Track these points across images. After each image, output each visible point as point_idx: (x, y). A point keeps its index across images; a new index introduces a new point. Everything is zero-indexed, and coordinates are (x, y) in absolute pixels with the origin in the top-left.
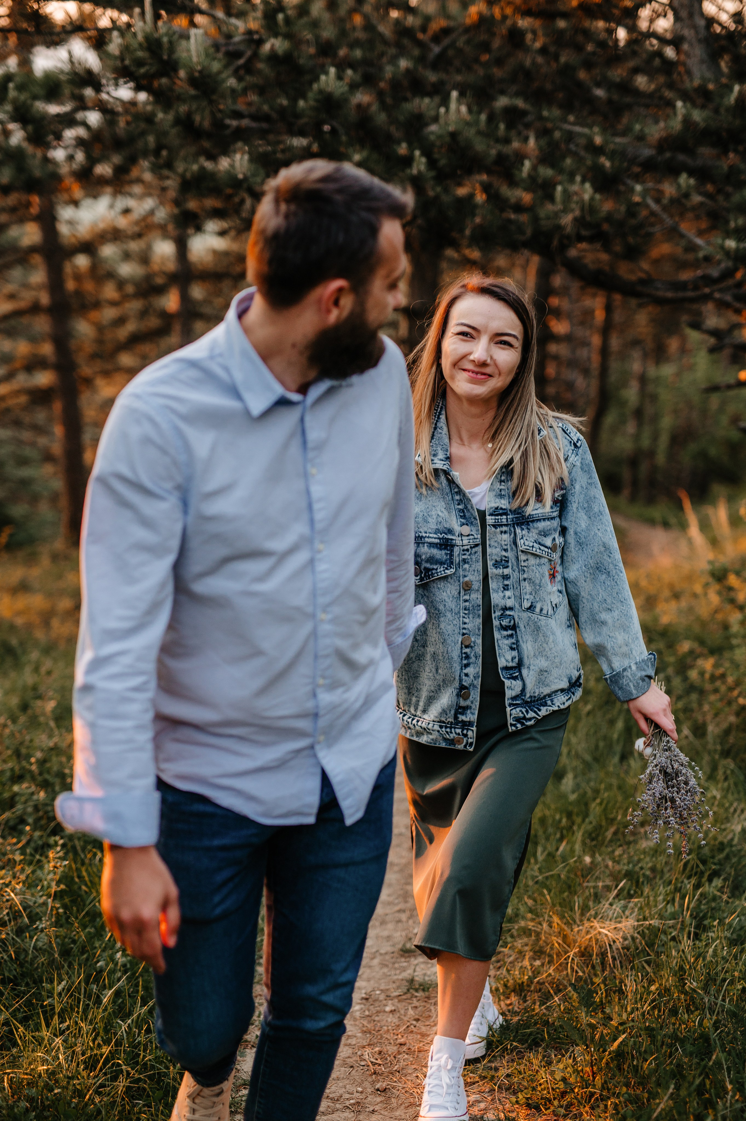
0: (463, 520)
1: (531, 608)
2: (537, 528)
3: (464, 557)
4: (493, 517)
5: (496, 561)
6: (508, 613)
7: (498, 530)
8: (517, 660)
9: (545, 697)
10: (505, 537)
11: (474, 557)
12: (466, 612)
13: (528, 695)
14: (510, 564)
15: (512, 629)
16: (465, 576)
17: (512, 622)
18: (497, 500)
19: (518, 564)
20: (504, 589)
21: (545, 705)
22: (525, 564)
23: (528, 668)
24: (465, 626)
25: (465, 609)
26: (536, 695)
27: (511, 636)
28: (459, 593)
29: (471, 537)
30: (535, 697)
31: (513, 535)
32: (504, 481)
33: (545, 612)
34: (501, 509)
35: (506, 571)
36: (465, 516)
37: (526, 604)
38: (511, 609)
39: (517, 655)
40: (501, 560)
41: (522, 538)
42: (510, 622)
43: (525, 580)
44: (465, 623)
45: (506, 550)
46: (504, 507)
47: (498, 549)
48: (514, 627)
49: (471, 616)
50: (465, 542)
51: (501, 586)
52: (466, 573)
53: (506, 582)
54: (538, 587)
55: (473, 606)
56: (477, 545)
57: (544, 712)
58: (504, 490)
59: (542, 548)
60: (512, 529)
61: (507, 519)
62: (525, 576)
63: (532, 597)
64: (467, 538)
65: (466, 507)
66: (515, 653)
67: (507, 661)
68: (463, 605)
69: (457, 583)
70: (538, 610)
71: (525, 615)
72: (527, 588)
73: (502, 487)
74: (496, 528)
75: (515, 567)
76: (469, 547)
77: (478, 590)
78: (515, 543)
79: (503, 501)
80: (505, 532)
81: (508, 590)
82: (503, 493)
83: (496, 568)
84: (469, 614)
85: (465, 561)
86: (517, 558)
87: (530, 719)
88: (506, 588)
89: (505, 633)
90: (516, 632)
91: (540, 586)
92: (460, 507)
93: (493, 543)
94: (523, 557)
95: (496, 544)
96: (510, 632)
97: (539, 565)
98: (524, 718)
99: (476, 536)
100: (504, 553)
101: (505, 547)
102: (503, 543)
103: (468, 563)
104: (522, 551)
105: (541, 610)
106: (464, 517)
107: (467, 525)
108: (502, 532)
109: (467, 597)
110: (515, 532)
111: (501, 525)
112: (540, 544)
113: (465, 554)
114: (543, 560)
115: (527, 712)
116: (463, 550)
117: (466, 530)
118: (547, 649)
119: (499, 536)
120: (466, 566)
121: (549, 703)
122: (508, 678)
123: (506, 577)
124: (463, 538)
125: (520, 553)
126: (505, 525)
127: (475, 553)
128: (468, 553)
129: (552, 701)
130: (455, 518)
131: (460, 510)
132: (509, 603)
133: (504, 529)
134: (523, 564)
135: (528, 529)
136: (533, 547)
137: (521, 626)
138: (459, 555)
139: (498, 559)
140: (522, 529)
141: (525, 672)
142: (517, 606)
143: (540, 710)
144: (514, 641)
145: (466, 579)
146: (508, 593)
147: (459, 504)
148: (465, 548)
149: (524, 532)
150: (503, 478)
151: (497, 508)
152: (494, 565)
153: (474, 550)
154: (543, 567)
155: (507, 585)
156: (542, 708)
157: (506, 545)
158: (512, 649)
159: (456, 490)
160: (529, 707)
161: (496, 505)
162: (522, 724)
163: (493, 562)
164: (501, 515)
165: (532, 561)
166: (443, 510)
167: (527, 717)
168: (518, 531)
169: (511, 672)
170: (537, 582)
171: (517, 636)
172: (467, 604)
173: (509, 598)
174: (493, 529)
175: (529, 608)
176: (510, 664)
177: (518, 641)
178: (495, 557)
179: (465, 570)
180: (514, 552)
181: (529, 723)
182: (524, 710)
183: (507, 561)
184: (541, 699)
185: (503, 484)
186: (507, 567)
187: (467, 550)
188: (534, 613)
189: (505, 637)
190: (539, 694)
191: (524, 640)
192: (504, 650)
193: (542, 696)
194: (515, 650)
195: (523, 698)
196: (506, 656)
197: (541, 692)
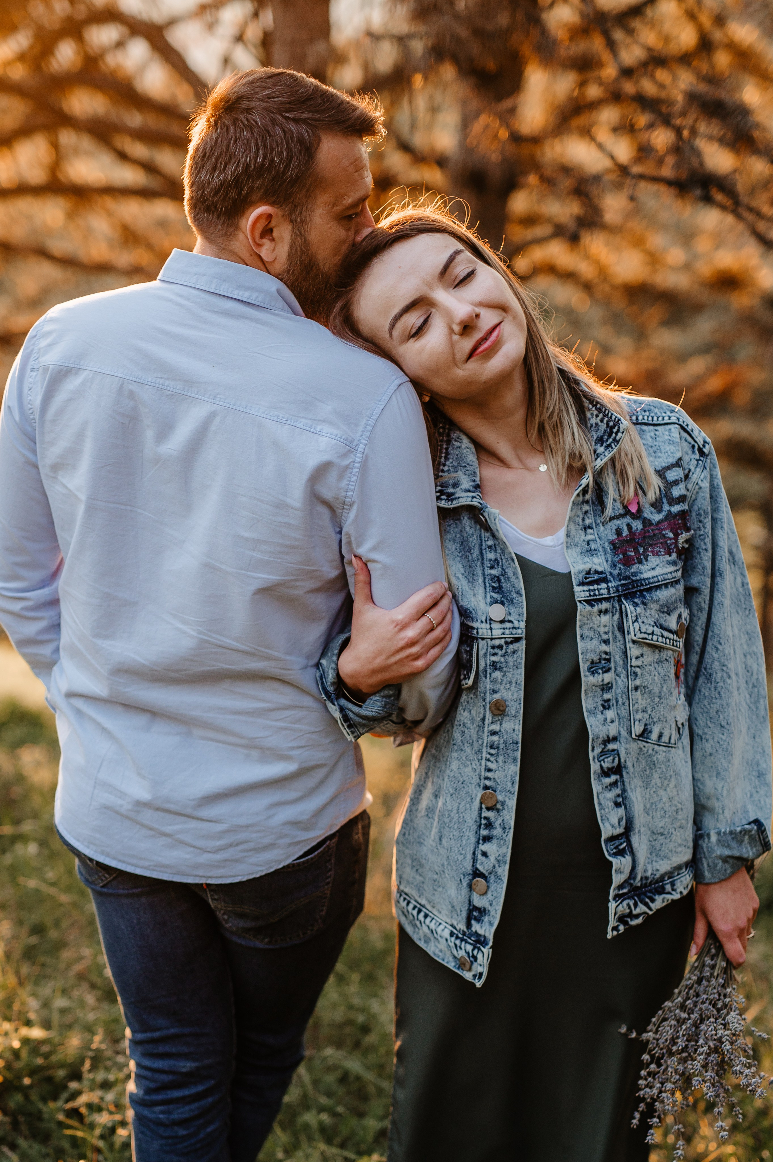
0: (495, 595)
1: (645, 734)
2: (657, 601)
3: (494, 658)
4: (586, 588)
5: (592, 662)
6: (611, 746)
7: (596, 609)
8: (624, 822)
9: (662, 878)
10: (605, 619)
11: (510, 659)
12: (493, 751)
13: (639, 878)
14: (612, 665)
15: (615, 773)
16: (494, 692)
17: (617, 760)
18: (587, 559)
19: (625, 663)
20: (604, 708)
21: (661, 891)
22: (639, 663)
23: (639, 832)
24: (490, 775)
25: (492, 747)
26: (649, 874)
27: (615, 784)
28: (483, 720)
29: (508, 625)
30: (647, 878)
31: (617, 616)
32: (590, 527)
33: (665, 739)
34: (596, 572)
35: (608, 677)
36: (500, 587)
37: (638, 729)
38: (615, 739)
39: (624, 813)
40: (600, 659)
41: (636, 620)
42: (613, 762)
43: (636, 688)
44: (490, 770)
45: (606, 642)
46: (600, 569)
47: (595, 642)
48: (618, 770)
49: (501, 759)
50: (497, 633)
51: (600, 703)
52: (497, 687)
53: (607, 696)
54: (657, 700)
55: (505, 743)
56: (517, 640)
57: (659, 903)
58: (594, 541)
59: (666, 634)
60: (617, 605)
61: (608, 589)
62: (638, 682)
63: (646, 716)
64: (499, 626)
65: (504, 573)
66: (621, 811)
67: (611, 826)
68: (487, 739)
69: (481, 703)
70: (654, 736)
71: (634, 746)
72: (640, 701)
73: (590, 537)
74: (592, 606)
75: (619, 669)
76: (502, 642)
77: (515, 716)
78: (621, 628)
79: (596, 560)
80: (606, 612)
81: (609, 708)
82: (593, 546)
83: (593, 673)
84: (497, 755)
85: (495, 666)
86: (625, 653)
87: (637, 916)
88: (606, 705)
89: (607, 781)
90: (621, 776)
91: (660, 697)
92: (494, 572)
93: (586, 633)
94: (634, 651)
95: (591, 634)
96: (613, 778)
97: (659, 662)
98: (630, 915)
99: (516, 624)
100: (604, 648)
101: (605, 637)
102: (602, 630)
103: (500, 669)
104: (634, 642)
105: (660, 736)
106: (499, 589)
107: (502, 603)
108: (600, 612)
109: (496, 727)
110: (621, 609)
111: (600, 600)
112: (662, 627)
113: (495, 654)
114: (664, 655)
115: (636, 905)
116: (493, 647)
117: (497, 612)
118: (665, 799)
119: (596, 619)
120: (497, 674)
121: (668, 888)
122: (615, 855)
123: (606, 687)
124: (494, 625)
125: (629, 645)
126: (607, 599)
127: (514, 652)
128: (500, 653)
129: (673, 884)
130: (480, 590)
131: (493, 578)
132: (613, 730)
133: (605, 605)
134: (634, 663)
135: (644, 604)
136: (653, 634)
137: (629, 764)
138: (485, 654)
139: (596, 659)
140: (636, 605)
141: (635, 840)
142: (624, 733)
143: (653, 900)
144: (619, 791)
145: (497, 696)
146: (610, 714)
147: (492, 568)
148: (497, 642)
149: (639, 610)
150: (588, 522)
151: (588, 572)
152: (589, 669)
153: (511, 647)
154: (666, 665)
155: (608, 700)
156: (657, 897)
157: (606, 633)
158: (617, 805)
159: (490, 543)
160: (639, 896)
161: (587, 567)
162: (626, 923)
163: (589, 663)
164: (597, 582)
165: (650, 657)
166: (460, 576)
167: (635, 912)
168: (628, 607)
169: (617, 843)
170: (656, 690)
171: (623, 782)
172: (495, 738)
173: (612, 722)
174: (588, 608)
175: (641, 735)
176: (616, 831)
177: (624, 790)
178: (591, 656)
179: (494, 681)
180: (620, 644)
181: (634, 922)
182: (632, 903)
183: (609, 660)
184: (657, 882)
185: (589, 531)
186: (609, 670)
187: (500, 647)
188: (649, 741)
189: (607, 787)
190: (655, 873)
191: (633, 787)
192: (607, 810)
193: (658, 876)
194: (621, 806)
195: (632, 881)
196: (610, 819)
197: (657, 870)
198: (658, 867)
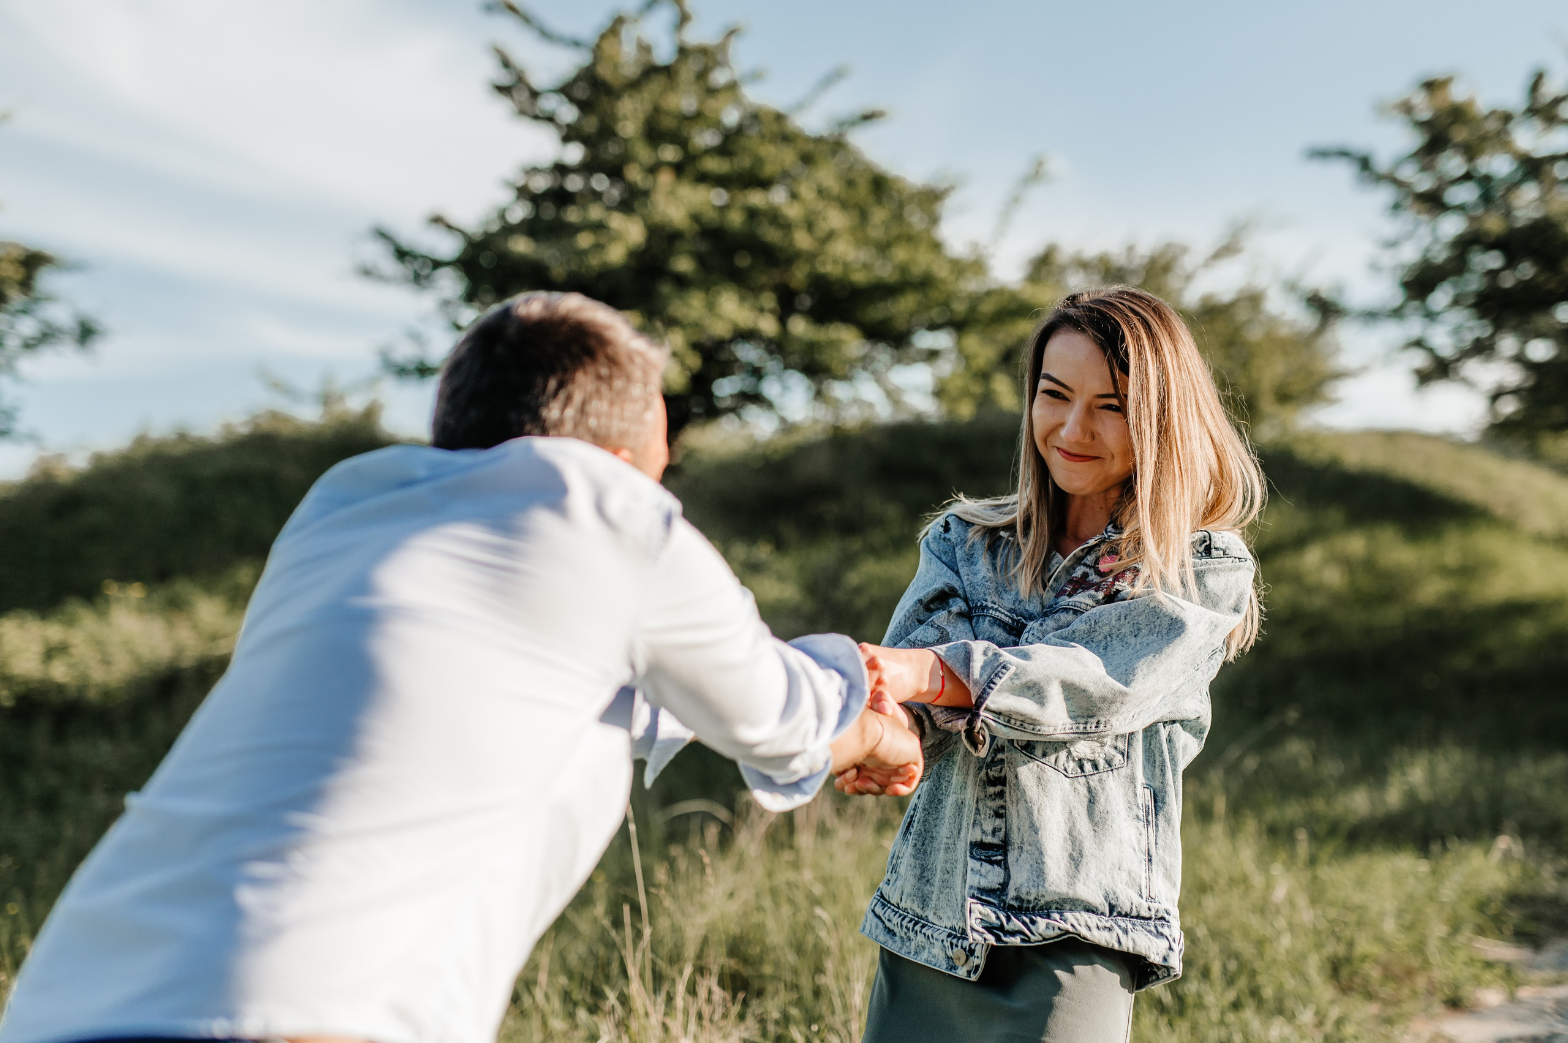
1: (1029, 749)
6: (1002, 757)
8: (1002, 834)
9: (1047, 903)
13: (1013, 893)
15: (1002, 784)
21: (1048, 917)
23: (1021, 848)
26: (1032, 898)
27: (999, 794)
30: (1029, 902)
39: (1003, 825)
42: (1002, 772)
48: (1005, 780)
57: (1041, 927)
66: (998, 822)
67: (983, 832)
70: (1040, 753)
71: (1018, 759)
87: (1013, 933)
89: (991, 788)
90: (1007, 788)
96: (998, 788)
98: (1001, 928)
115: (1008, 919)
121: (1056, 916)
122: (981, 861)
129: (1062, 914)
141: (1013, 857)
143: (1034, 922)
144: (1001, 802)
156: (1039, 919)
158: (996, 815)
160: (1014, 913)
162: (998, 939)
167: (1007, 927)
169: (989, 852)
171: (1007, 794)
175: (1026, 749)
176: (989, 839)
181: (1010, 940)
182: (1001, 914)
184: (1040, 905)
188: (1032, 756)
189: (991, 796)
190: (1040, 898)
191: (1014, 799)
192: (983, 816)
193: (1042, 902)
194: (1002, 818)
195: (1004, 898)
196: (983, 825)
197: (1043, 896)
198: (1044, 893)
